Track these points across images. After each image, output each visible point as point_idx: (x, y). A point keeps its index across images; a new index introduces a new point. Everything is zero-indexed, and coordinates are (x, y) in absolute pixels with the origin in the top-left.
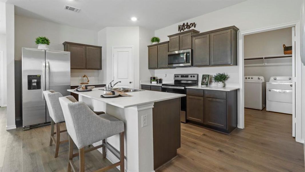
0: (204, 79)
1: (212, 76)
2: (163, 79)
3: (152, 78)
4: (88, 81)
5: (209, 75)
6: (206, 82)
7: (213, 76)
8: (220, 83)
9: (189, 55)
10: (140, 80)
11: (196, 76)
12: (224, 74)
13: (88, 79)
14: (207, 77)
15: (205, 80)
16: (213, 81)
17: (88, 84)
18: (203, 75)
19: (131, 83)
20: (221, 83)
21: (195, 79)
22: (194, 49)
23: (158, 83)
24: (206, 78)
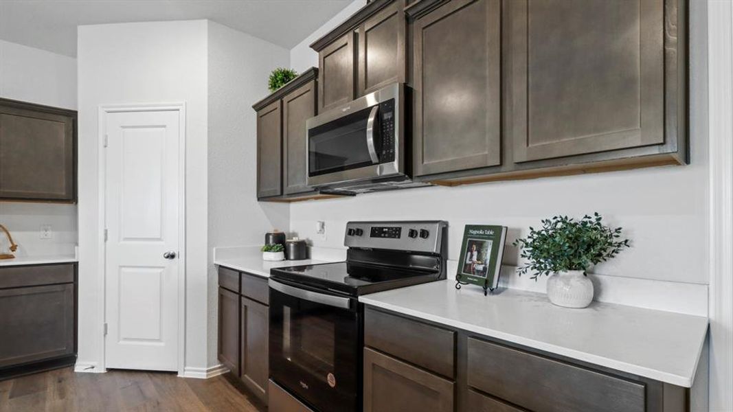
0: (470, 250)
1: (519, 231)
2: (314, 243)
3: (271, 237)
4: (13, 248)
5: (497, 229)
6: (481, 268)
7: (526, 234)
8: (567, 280)
9: (393, 119)
10: (210, 246)
11: (435, 231)
12: (594, 219)
13: (11, 240)
14: (489, 237)
15: (475, 253)
16: (523, 262)
17: (11, 257)
18: (468, 228)
19: (176, 259)
20: (573, 281)
21: (432, 245)
22: (416, 85)
23: (292, 257)
24: (480, 247)
